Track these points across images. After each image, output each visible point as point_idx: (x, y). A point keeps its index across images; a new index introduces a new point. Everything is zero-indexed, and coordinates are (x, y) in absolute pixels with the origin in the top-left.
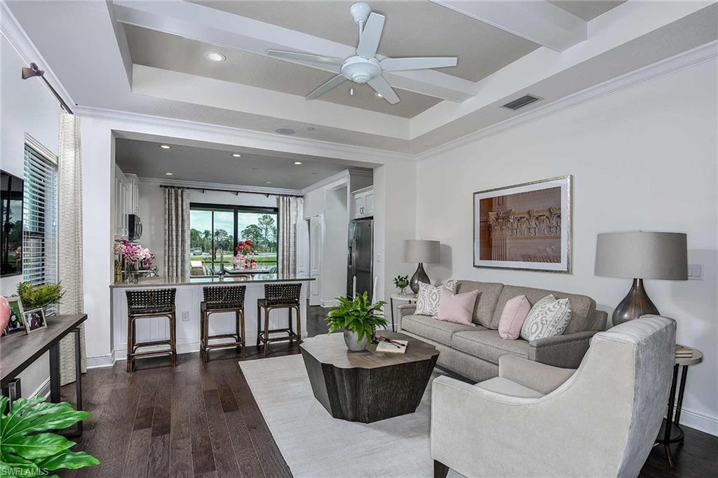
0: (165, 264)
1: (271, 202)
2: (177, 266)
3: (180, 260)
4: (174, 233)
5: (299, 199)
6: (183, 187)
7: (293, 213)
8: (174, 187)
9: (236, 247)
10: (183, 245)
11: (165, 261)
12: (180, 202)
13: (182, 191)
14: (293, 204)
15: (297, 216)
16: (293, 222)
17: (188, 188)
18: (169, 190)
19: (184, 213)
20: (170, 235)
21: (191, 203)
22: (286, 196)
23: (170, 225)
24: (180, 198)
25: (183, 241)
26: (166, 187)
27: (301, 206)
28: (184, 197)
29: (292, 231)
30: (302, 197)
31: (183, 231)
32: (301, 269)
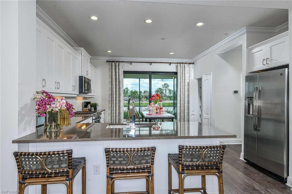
0: (109, 109)
1: (172, 68)
2: (116, 110)
3: (117, 106)
4: (114, 90)
5: (191, 65)
6: (119, 62)
7: (187, 75)
8: (114, 62)
9: (150, 98)
10: (119, 97)
11: (109, 107)
12: (117, 71)
13: (119, 64)
14: (187, 69)
15: (190, 77)
16: (187, 81)
17: (122, 62)
18: (111, 64)
19: (120, 77)
20: (112, 91)
21: (124, 71)
22: (182, 63)
23: (112, 85)
24: (117, 68)
25: (119, 94)
26: (110, 62)
27: (192, 70)
28: (120, 67)
29: (186, 87)
30: (193, 63)
31: (119, 88)
32: (193, 113)
